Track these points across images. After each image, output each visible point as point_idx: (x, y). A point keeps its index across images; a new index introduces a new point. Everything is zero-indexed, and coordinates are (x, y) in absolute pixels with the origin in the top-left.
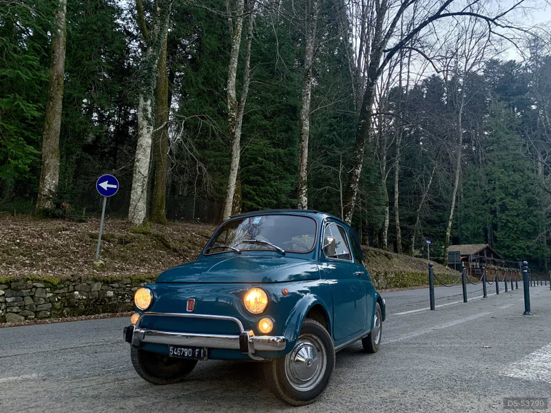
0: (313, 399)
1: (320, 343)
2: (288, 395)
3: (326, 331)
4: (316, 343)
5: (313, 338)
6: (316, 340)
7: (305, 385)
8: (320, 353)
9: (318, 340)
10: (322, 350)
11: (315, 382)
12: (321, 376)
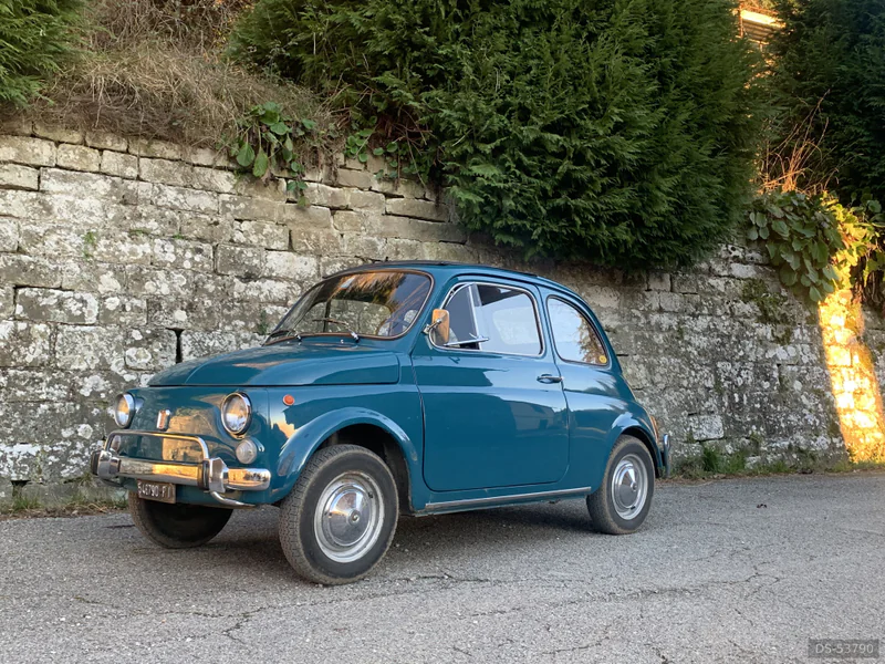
0: (361, 573)
1: (374, 484)
2: (320, 571)
3: (385, 465)
4: (366, 484)
5: (362, 477)
6: (367, 480)
7: (348, 553)
8: (373, 500)
9: (371, 480)
10: (377, 496)
11: (365, 546)
12: (375, 537)
